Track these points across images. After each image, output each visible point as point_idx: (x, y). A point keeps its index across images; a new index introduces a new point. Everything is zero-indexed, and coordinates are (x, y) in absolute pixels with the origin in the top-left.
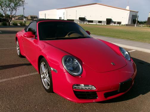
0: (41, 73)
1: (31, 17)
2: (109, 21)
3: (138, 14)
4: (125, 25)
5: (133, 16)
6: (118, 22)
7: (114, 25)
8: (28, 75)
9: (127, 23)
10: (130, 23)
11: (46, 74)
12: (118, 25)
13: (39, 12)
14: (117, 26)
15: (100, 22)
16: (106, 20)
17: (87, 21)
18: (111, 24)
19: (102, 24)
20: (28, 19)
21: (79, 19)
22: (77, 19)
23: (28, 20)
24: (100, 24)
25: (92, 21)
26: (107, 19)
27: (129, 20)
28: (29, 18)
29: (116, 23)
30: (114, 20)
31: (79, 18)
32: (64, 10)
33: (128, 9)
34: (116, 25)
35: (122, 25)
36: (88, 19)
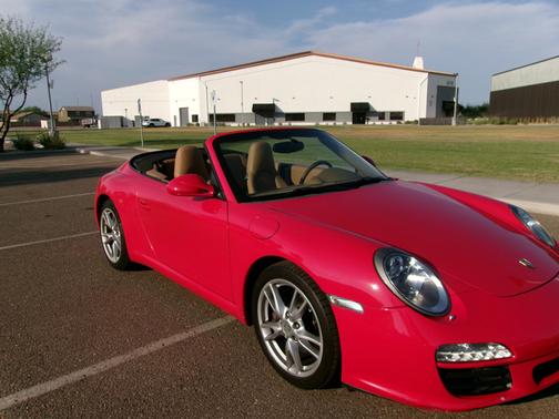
0: (261, 322)
1: (70, 113)
2: (361, 112)
3: (458, 83)
4: (416, 122)
5: (440, 88)
6: (392, 113)
7: (378, 123)
8: (191, 333)
9: (424, 116)
10: (433, 115)
11: (296, 324)
12: (394, 123)
13: (103, 93)
14: (390, 126)
15: (329, 116)
16: (348, 109)
17: (281, 114)
18: (370, 123)
19: (338, 124)
20: (56, 120)
21: (254, 110)
22: (245, 111)
23: (59, 124)
24: (331, 123)
25: (300, 117)
26: (354, 106)
27: (429, 103)
28: (64, 117)
29: (387, 116)
30: (377, 107)
31: (254, 105)
32: (194, 81)
33: (421, 68)
34: (386, 123)
35: (408, 122)
36: (286, 107)
